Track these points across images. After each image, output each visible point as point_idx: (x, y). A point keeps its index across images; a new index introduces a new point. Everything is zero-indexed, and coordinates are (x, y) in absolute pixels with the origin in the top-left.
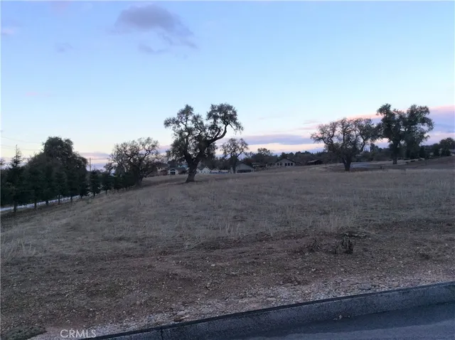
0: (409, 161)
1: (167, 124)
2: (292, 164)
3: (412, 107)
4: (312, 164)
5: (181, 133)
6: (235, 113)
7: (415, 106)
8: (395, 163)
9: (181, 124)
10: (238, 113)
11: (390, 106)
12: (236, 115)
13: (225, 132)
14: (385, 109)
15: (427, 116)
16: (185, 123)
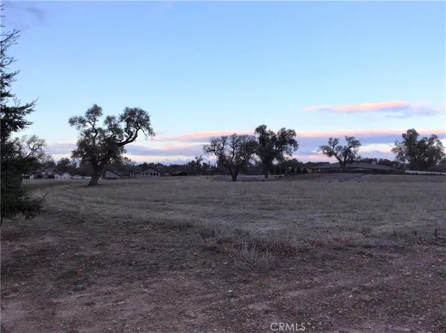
0: (278, 176)
1: (72, 122)
2: (157, 174)
3: (282, 129)
4: (178, 175)
5: (87, 133)
6: (148, 118)
7: (284, 129)
8: (266, 177)
9: (87, 124)
10: (151, 118)
11: (266, 127)
12: (148, 120)
13: (136, 136)
14: (261, 130)
15: (294, 138)
16: (93, 123)
